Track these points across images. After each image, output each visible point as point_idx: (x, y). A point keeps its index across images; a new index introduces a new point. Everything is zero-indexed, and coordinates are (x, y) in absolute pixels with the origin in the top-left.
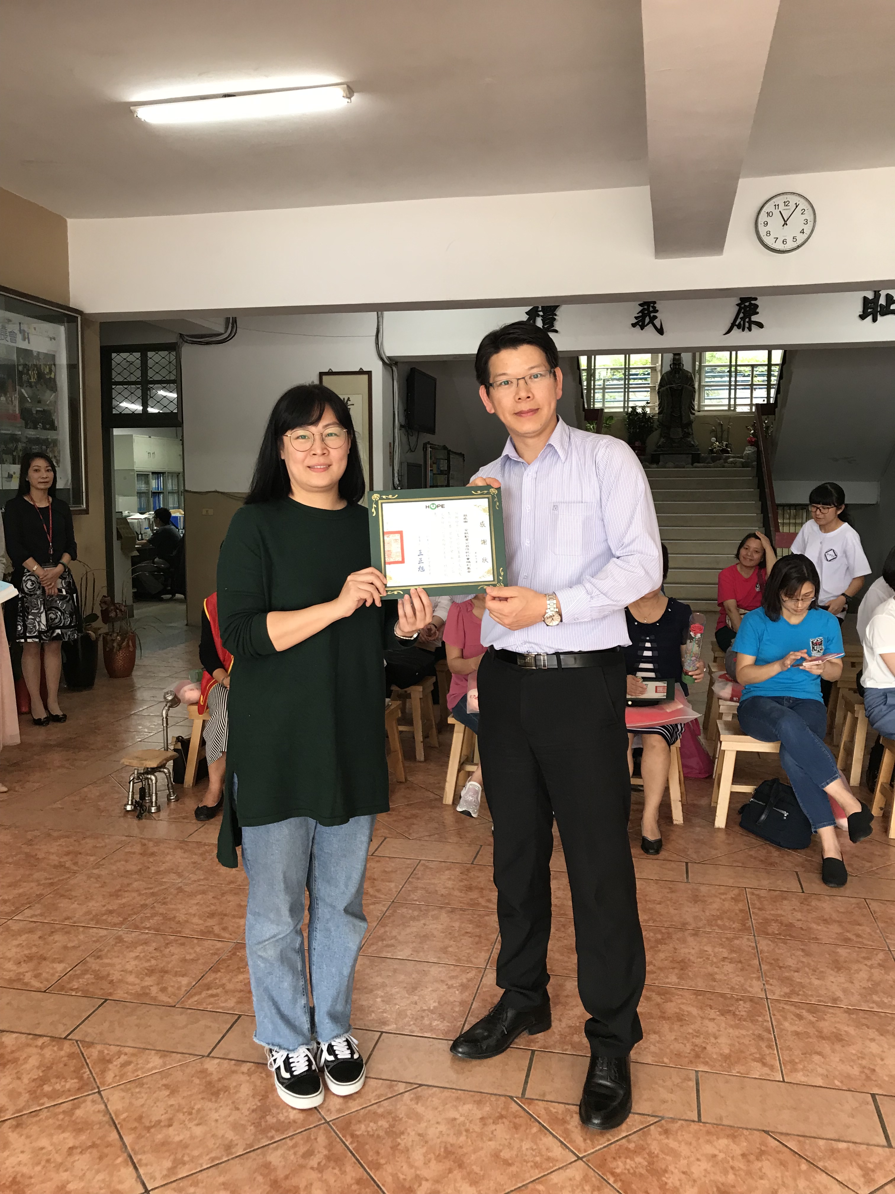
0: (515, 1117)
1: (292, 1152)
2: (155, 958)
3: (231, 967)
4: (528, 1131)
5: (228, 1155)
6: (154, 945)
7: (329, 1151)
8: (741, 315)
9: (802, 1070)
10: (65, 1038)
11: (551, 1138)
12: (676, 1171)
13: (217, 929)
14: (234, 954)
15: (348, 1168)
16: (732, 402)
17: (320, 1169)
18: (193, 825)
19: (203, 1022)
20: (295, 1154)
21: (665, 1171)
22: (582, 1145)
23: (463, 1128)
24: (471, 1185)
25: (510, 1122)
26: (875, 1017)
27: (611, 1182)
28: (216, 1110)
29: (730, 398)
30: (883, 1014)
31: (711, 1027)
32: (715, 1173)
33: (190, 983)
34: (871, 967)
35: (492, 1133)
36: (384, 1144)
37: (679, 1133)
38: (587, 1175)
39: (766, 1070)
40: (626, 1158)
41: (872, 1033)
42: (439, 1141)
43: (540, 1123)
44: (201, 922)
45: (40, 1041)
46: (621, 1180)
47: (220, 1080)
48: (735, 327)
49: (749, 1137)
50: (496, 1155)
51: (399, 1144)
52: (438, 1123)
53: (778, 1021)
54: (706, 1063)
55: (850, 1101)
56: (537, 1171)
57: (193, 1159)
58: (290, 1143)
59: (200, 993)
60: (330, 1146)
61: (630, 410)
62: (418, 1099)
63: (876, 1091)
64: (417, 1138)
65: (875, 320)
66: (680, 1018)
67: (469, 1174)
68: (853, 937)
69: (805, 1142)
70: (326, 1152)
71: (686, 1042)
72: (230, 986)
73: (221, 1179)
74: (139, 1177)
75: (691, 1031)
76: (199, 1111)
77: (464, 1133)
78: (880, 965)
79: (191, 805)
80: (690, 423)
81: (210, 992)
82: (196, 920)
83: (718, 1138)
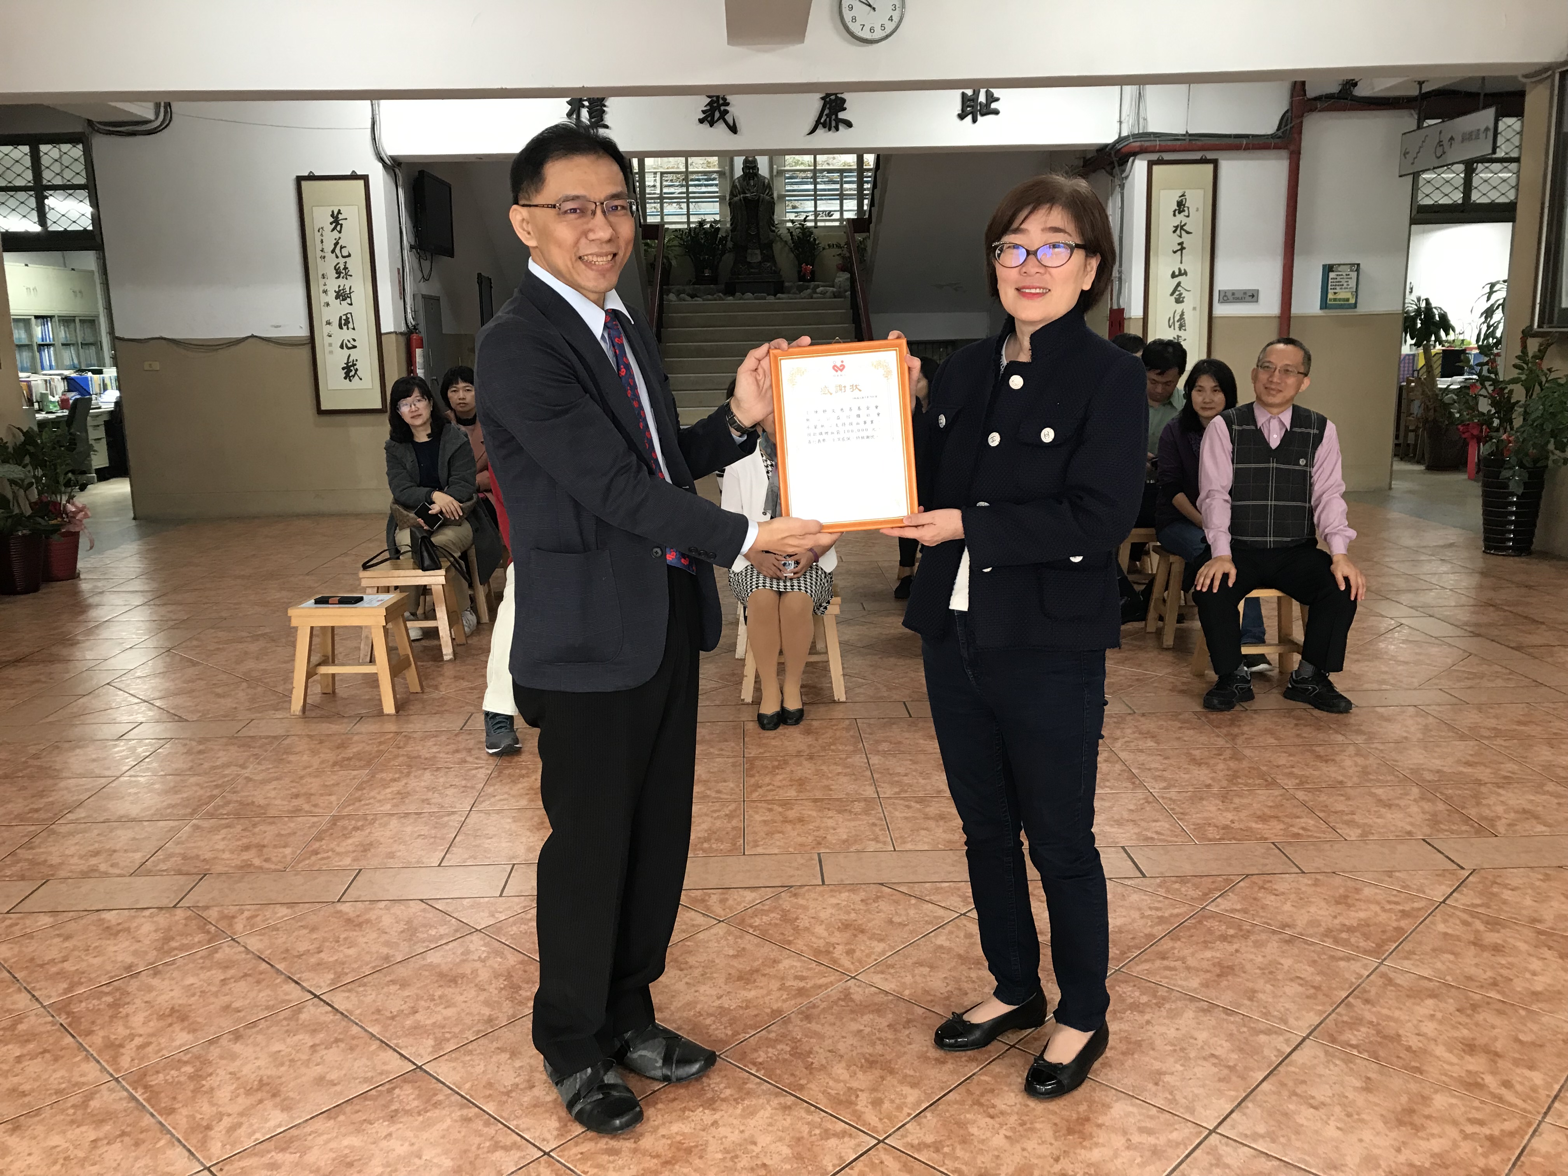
1: (450, 952)
2: (246, 837)
3: (334, 835)
5: (389, 963)
6: (239, 828)
8: (827, 111)
9: (911, 841)
10: (175, 907)
12: (806, 918)
13: (306, 807)
14: (335, 824)
15: (509, 956)
16: (820, 217)
19: (321, 880)
21: (797, 919)
22: (722, 913)
27: (751, 932)
28: (363, 936)
29: (816, 212)
31: (830, 823)
32: (839, 915)
33: (295, 851)
37: (807, 894)
38: (729, 930)
39: (880, 845)
40: (761, 916)
44: (285, 803)
45: (147, 913)
46: (759, 930)
47: (358, 916)
48: (821, 126)
49: (867, 889)
53: (890, 812)
54: (828, 847)
55: (952, 856)
58: (446, 947)
59: (309, 858)
61: (696, 225)
65: (974, 121)
66: (801, 820)
69: (913, 886)
71: (808, 835)
72: (340, 850)
73: (387, 979)
74: (303, 988)
75: (812, 828)
76: (345, 939)
80: (771, 243)
81: (319, 856)
82: (278, 802)
83: (840, 893)
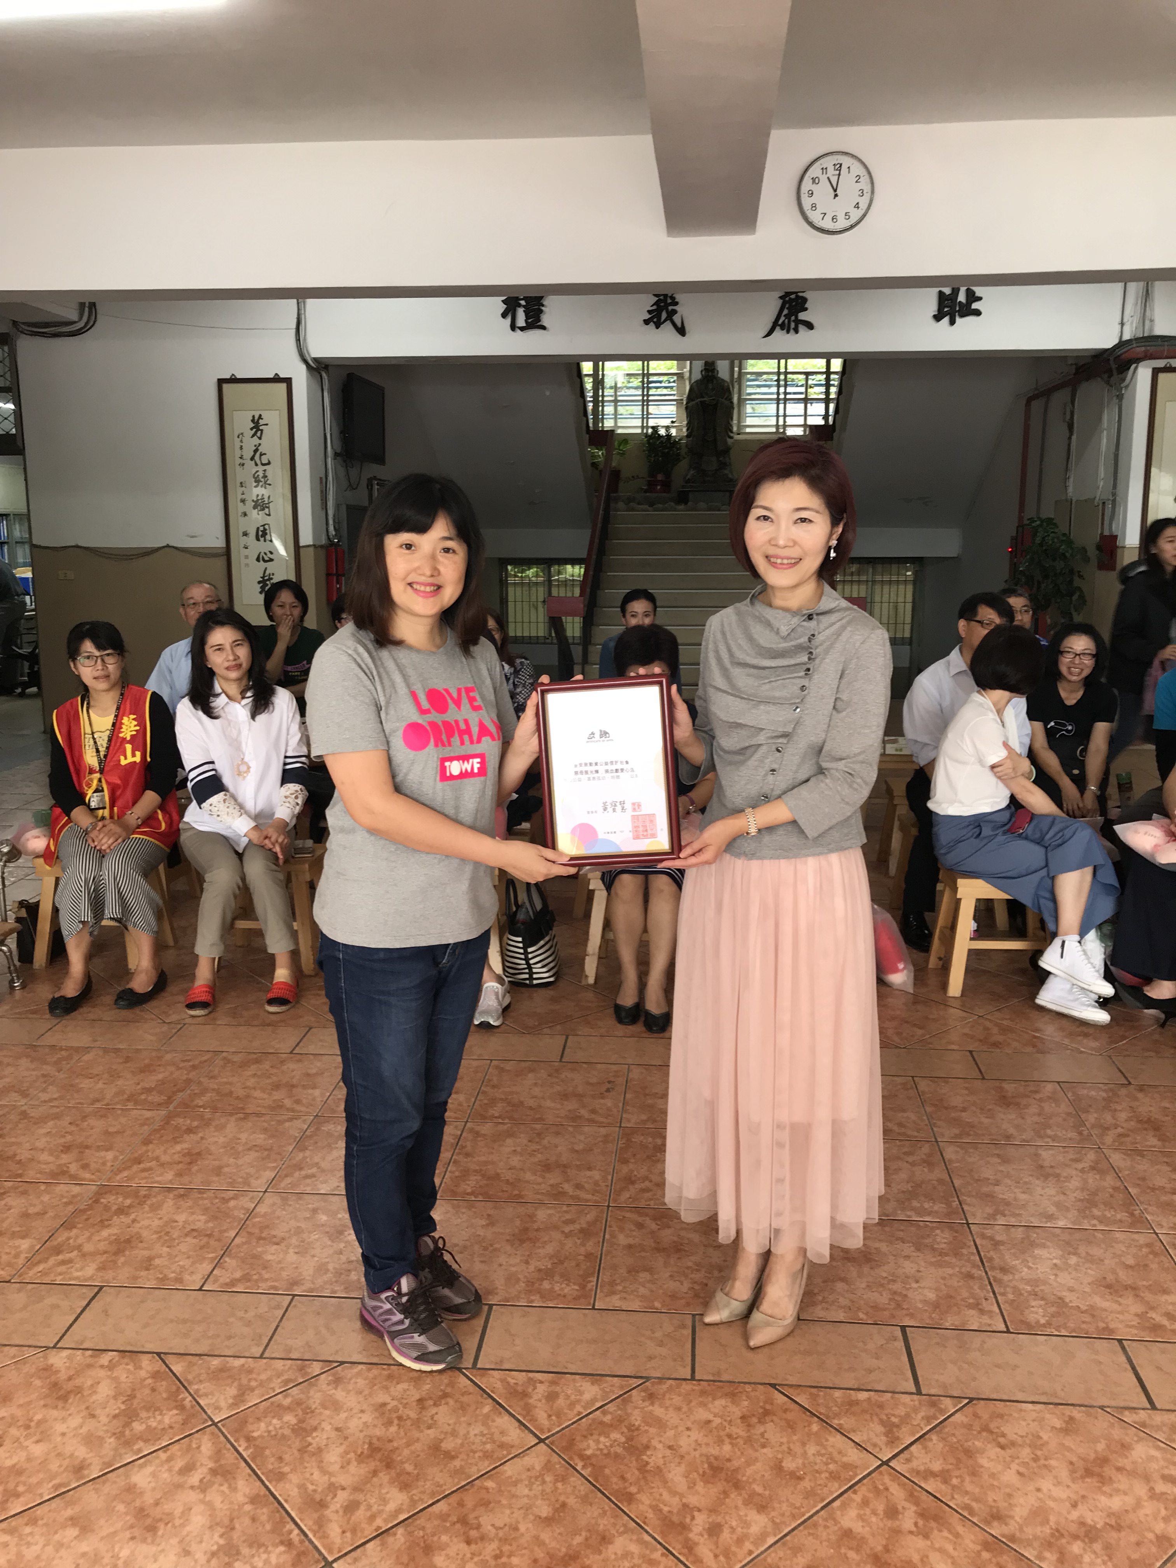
0: (463, 1394)
1: (166, 1467)
3: (91, 1220)
4: (478, 1412)
5: (77, 1481)
7: (216, 1462)
8: (786, 312)
9: (822, 1302)
11: (507, 1417)
12: (660, 1446)
13: (73, 1168)
14: (97, 1201)
15: (241, 1483)
16: (781, 422)
17: (203, 1487)
18: (45, 1021)
19: (49, 1301)
20: (170, 1470)
21: (647, 1447)
22: (546, 1423)
23: (394, 1415)
24: (401, 1490)
25: (456, 1401)
26: (913, 1229)
27: (579, 1468)
28: (64, 1420)
29: (778, 416)
30: (921, 1224)
32: (707, 1444)
33: (32, 1246)
34: (913, 1164)
35: (432, 1417)
36: (290, 1447)
37: (667, 1396)
38: (549, 1461)
40: (600, 1435)
41: (908, 1249)
42: (362, 1435)
43: (494, 1400)
44: (51, 1159)
46: (592, 1464)
47: (70, 1379)
48: (778, 328)
49: (753, 1394)
50: (435, 1448)
51: (310, 1444)
52: (362, 1411)
55: (877, 1337)
56: (486, 1463)
57: (30, 1489)
58: (163, 1455)
59: (46, 1260)
60: (218, 1455)
61: (650, 431)
62: (337, 1381)
63: (907, 1322)
64: (334, 1434)
65: (952, 322)
67: (399, 1475)
68: (896, 1128)
69: (818, 1395)
70: (211, 1465)
71: (683, 1279)
72: (88, 1247)
73: (69, 1512)
75: (690, 1264)
76: (39, 1423)
77: (396, 1422)
78: (924, 1161)
79: (44, 992)
80: (727, 451)
81: (60, 1257)
82: (45, 1157)
83: (714, 1399)
